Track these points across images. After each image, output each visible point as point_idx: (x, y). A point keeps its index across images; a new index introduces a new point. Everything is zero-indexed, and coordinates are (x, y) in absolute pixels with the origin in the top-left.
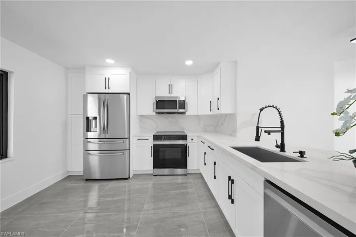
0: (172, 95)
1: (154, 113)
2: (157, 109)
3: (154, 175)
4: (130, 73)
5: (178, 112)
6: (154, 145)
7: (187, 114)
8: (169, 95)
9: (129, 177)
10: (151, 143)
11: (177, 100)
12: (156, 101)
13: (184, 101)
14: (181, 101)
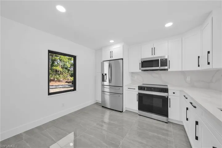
0: (155, 56)
1: (140, 71)
2: (142, 67)
3: (139, 115)
4: (123, 46)
5: (160, 69)
6: (139, 93)
7: (169, 70)
8: (152, 56)
9: (123, 111)
10: (137, 91)
11: (159, 60)
12: (142, 62)
13: (166, 59)
14: (163, 59)
